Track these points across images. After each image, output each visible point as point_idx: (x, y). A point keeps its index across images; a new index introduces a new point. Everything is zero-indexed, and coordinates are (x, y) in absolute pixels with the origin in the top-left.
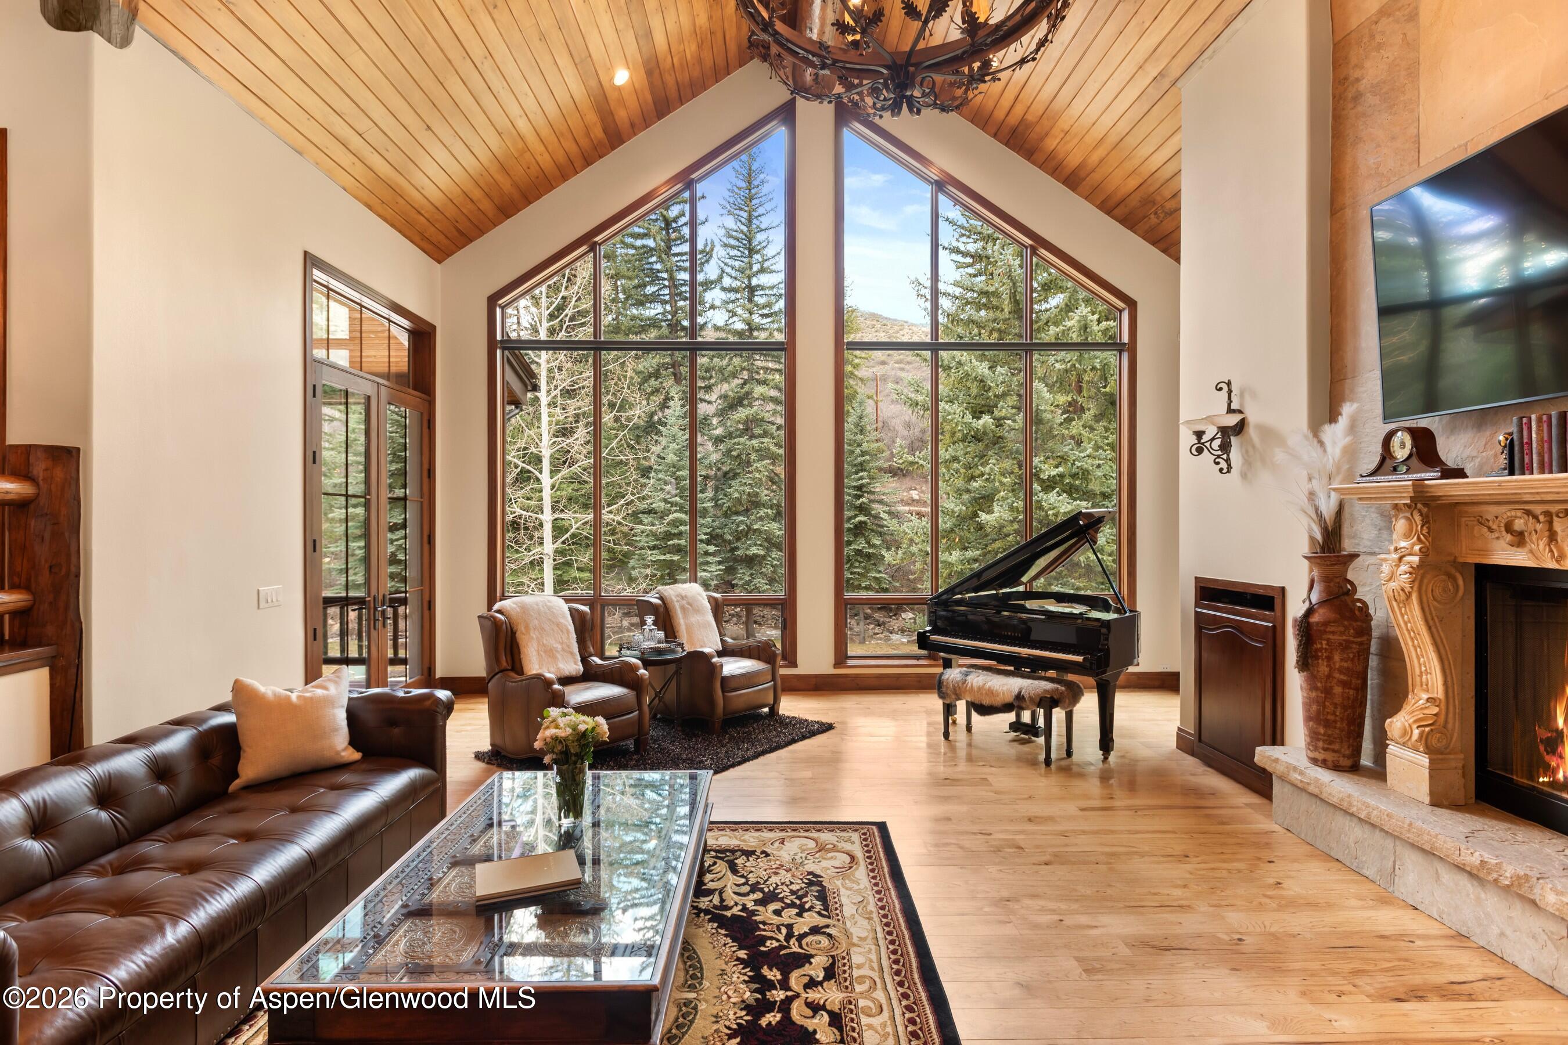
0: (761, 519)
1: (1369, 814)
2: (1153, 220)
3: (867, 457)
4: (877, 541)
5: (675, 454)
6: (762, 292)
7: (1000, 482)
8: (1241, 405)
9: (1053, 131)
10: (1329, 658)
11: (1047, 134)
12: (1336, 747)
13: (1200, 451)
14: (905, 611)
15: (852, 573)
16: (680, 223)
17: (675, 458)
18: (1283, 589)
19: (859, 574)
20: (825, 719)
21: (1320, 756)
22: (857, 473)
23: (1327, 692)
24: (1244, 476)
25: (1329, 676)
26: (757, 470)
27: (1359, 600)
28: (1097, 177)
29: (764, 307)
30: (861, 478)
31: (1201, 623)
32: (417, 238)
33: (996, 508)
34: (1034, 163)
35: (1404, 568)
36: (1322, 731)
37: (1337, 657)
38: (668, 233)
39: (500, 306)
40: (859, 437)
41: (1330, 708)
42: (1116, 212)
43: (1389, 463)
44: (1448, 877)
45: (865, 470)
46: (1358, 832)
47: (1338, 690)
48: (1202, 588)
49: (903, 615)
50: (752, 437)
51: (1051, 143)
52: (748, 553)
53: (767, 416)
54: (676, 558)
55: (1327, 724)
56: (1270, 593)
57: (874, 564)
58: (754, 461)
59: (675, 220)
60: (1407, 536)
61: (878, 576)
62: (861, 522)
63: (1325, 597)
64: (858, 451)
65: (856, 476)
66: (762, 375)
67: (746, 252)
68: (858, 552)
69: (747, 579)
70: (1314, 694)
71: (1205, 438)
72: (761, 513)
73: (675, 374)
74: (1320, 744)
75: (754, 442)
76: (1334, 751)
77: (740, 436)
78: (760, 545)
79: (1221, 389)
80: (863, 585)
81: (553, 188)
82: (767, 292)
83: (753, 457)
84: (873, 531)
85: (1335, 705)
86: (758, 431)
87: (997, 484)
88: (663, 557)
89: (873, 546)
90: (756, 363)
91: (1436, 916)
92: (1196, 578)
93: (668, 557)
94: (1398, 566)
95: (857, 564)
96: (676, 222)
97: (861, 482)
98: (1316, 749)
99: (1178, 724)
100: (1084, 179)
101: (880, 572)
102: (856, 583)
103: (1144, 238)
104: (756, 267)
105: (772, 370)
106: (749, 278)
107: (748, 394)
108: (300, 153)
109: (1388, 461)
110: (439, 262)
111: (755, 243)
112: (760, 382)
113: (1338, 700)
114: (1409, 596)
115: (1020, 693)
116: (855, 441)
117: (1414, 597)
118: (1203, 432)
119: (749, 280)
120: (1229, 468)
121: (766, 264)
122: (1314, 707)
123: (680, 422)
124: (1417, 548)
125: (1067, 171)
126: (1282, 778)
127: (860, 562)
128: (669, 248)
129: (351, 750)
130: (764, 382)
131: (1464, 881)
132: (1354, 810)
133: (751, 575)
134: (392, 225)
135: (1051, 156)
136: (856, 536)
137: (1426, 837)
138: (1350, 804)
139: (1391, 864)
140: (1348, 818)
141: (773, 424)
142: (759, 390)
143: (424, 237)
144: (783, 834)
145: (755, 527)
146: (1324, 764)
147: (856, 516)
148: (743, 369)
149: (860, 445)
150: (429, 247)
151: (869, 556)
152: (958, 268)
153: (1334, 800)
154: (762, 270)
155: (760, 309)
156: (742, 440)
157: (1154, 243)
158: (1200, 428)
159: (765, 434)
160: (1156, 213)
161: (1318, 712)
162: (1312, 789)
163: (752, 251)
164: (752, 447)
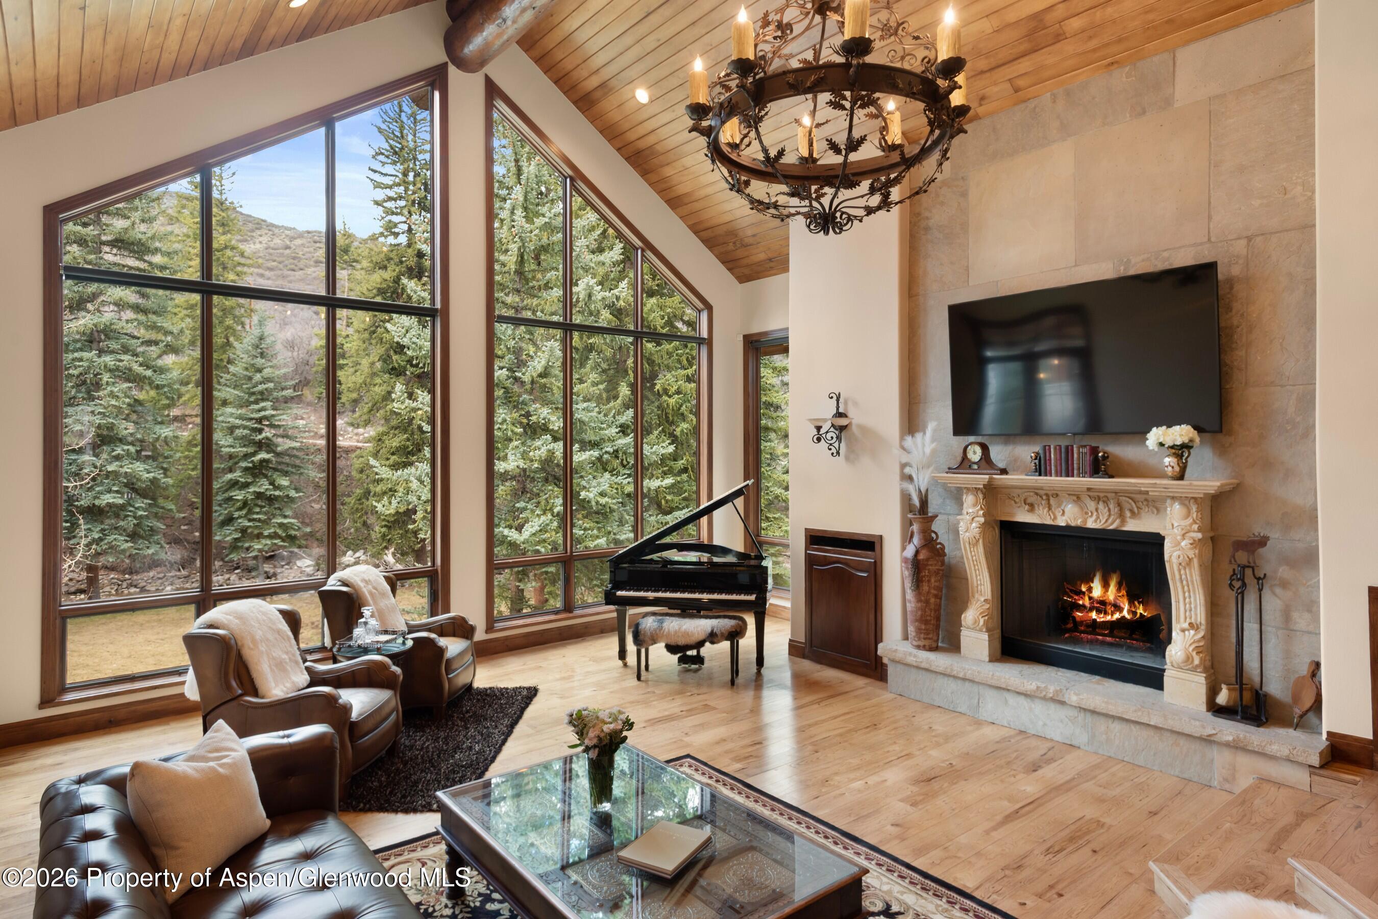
0: (118, 458)
1: (965, 674)
2: (731, 247)
3: (271, 385)
4: (284, 482)
7: (512, 431)
8: (846, 409)
9: (674, 164)
10: (929, 581)
11: (668, 164)
12: (931, 636)
13: (819, 440)
14: (301, 558)
15: (250, 520)
18: (881, 536)
19: (259, 520)
21: (921, 643)
22: (256, 402)
23: (927, 602)
24: (847, 458)
25: (929, 592)
26: (112, 395)
27: (940, 543)
28: (697, 206)
30: (263, 409)
31: (811, 562)
33: (511, 457)
34: (646, 180)
35: (974, 525)
36: (923, 627)
37: (933, 580)
40: (259, 361)
41: (928, 612)
42: (702, 234)
43: (966, 463)
44: (1012, 699)
45: (267, 400)
46: (952, 685)
47: (932, 600)
48: (811, 536)
49: (299, 563)
51: (668, 171)
52: (97, 502)
53: (126, 327)
55: (926, 622)
56: (872, 540)
57: (279, 509)
58: (107, 383)
60: (975, 505)
61: (285, 521)
62: (263, 461)
63: (923, 542)
64: (258, 377)
65: (256, 407)
68: (259, 495)
69: (96, 536)
70: (919, 605)
71: (822, 431)
72: (119, 451)
74: (922, 636)
75: (108, 359)
76: (930, 639)
77: (81, 350)
78: (117, 492)
79: (832, 398)
80: (266, 533)
83: (106, 377)
84: (275, 470)
85: (931, 610)
86: (114, 346)
87: (510, 433)
89: (277, 488)
91: (1006, 724)
92: (806, 529)
94: (971, 523)
95: (258, 510)
97: (263, 413)
98: (919, 639)
99: (789, 637)
100: (686, 204)
101: (285, 517)
102: (256, 532)
103: (717, 257)
109: (966, 461)
113: (932, 607)
114: (978, 541)
115: (712, 631)
116: (253, 365)
117: (981, 541)
118: (821, 427)
120: (838, 453)
122: (919, 613)
124: (981, 512)
125: (673, 195)
126: (893, 661)
127: (261, 507)
131: (1022, 700)
132: (955, 673)
133: (102, 530)
135: (664, 180)
136: (255, 476)
137: (1003, 680)
138: (952, 670)
139: (976, 701)
140: (946, 679)
141: (135, 337)
145: (110, 468)
146: (924, 648)
147: (254, 454)
149: (259, 371)
151: (271, 500)
152: (375, 188)
153: (941, 669)
156: (86, 355)
157: (723, 263)
158: (819, 424)
159: (126, 350)
160: (734, 243)
161: (922, 616)
162: (923, 665)
164: (105, 366)
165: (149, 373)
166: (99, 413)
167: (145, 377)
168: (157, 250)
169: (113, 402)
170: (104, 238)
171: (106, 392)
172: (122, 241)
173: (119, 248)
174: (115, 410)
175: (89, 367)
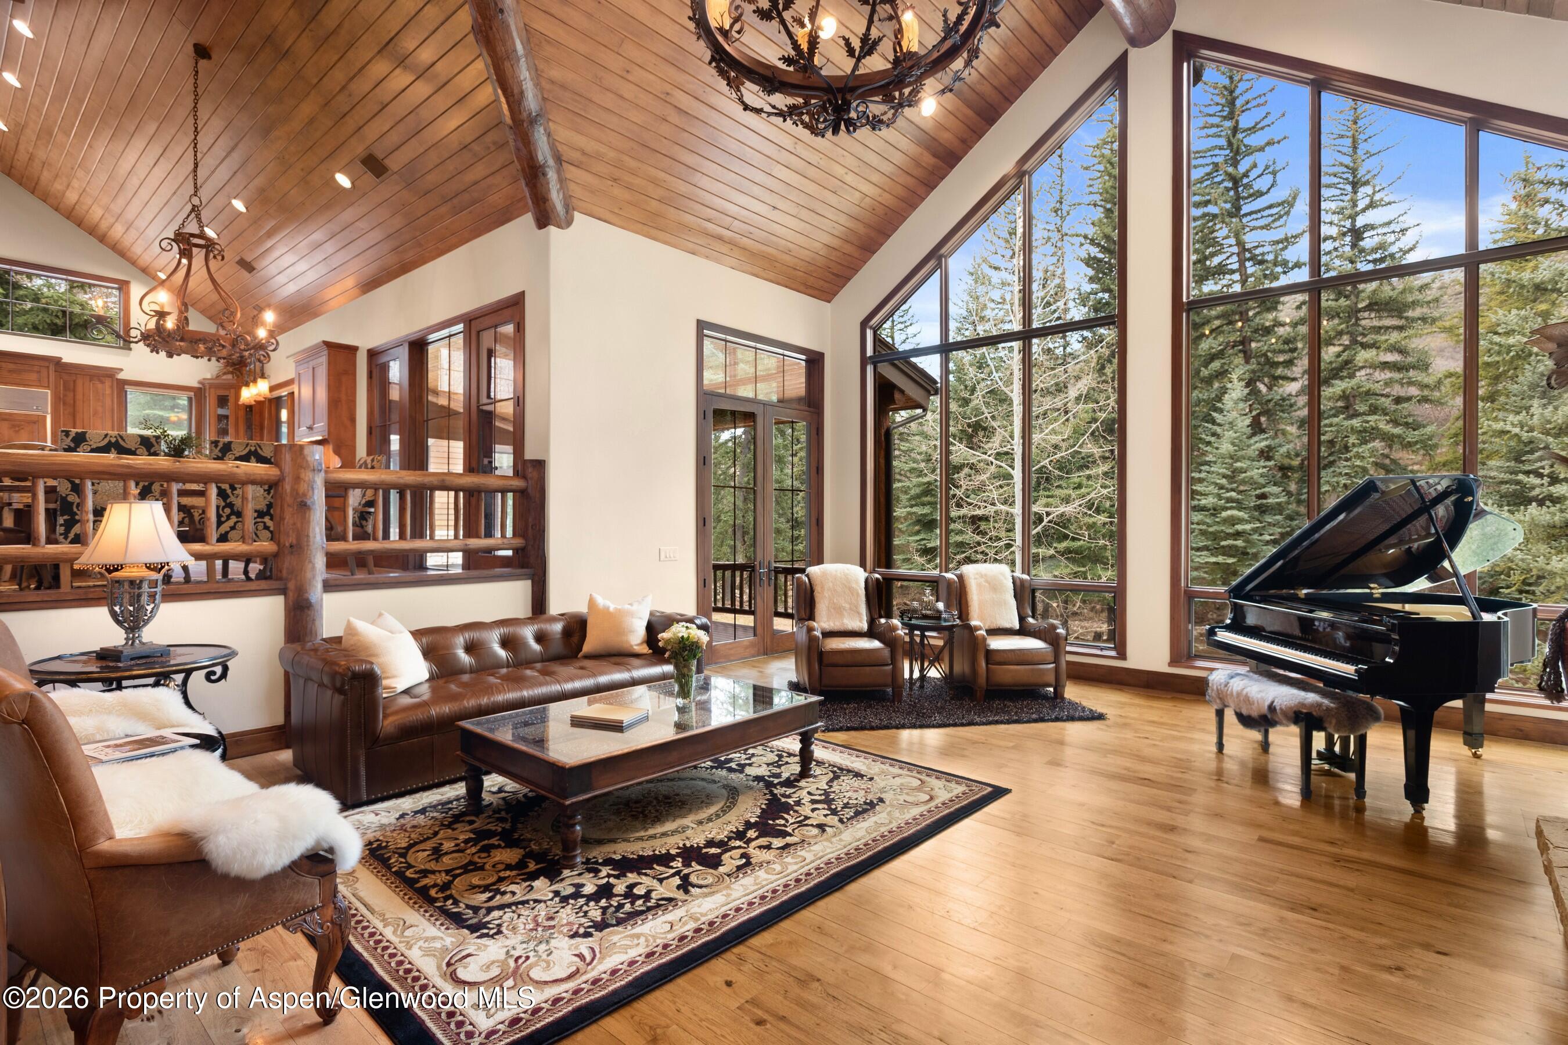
5: (1233, 444)
6: (1372, 233)
16: (1251, 178)
17: (1231, 448)
20: (1100, 709)
26: (1358, 456)
29: (1374, 250)
32: (802, 288)
38: (1237, 192)
39: (871, 328)
50: (1356, 415)
53: (1377, 388)
54: (1231, 561)
58: (1354, 445)
59: (1246, 175)
66: (1370, 338)
67: (1349, 188)
73: (1244, 352)
75: (1356, 422)
77: (1335, 416)
81: (905, 219)
82: (1380, 231)
86: (1362, 408)
88: (1213, 560)
90: (1363, 322)
93: (1220, 559)
96: (1248, 176)
104: (1361, 205)
105: (1387, 328)
106: (1353, 218)
107: (1347, 362)
108: (693, 254)
110: (829, 302)
111: (1361, 173)
112: (1365, 346)
115: (1273, 702)
119: (1354, 221)
121: (1377, 197)
123: (1241, 405)
128: (1238, 208)
129: (645, 646)
130: (1374, 345)
134: (778, 284)
141: (1387, 396)
142: (1363, 356)
143: (807, 286)
144: (900, 771)
148: (1340, 333)
150: (816, 292)
154: (1372, 205)
155: (1369, 254)
156: (1335, 420)
159: (1374, 410)
163: (1355, 185)
164: (1352, 428)
165: (1397, 431)
166: (1346, 474)
167: (1393, 435)
168: (1415, 304)
169: (1358, 463)
170: (1360, 306)
171: (1352, 454)
172: (1376, 304)
173: (1378, 311)
174: (1359, 470)
175: (1338, 432)
